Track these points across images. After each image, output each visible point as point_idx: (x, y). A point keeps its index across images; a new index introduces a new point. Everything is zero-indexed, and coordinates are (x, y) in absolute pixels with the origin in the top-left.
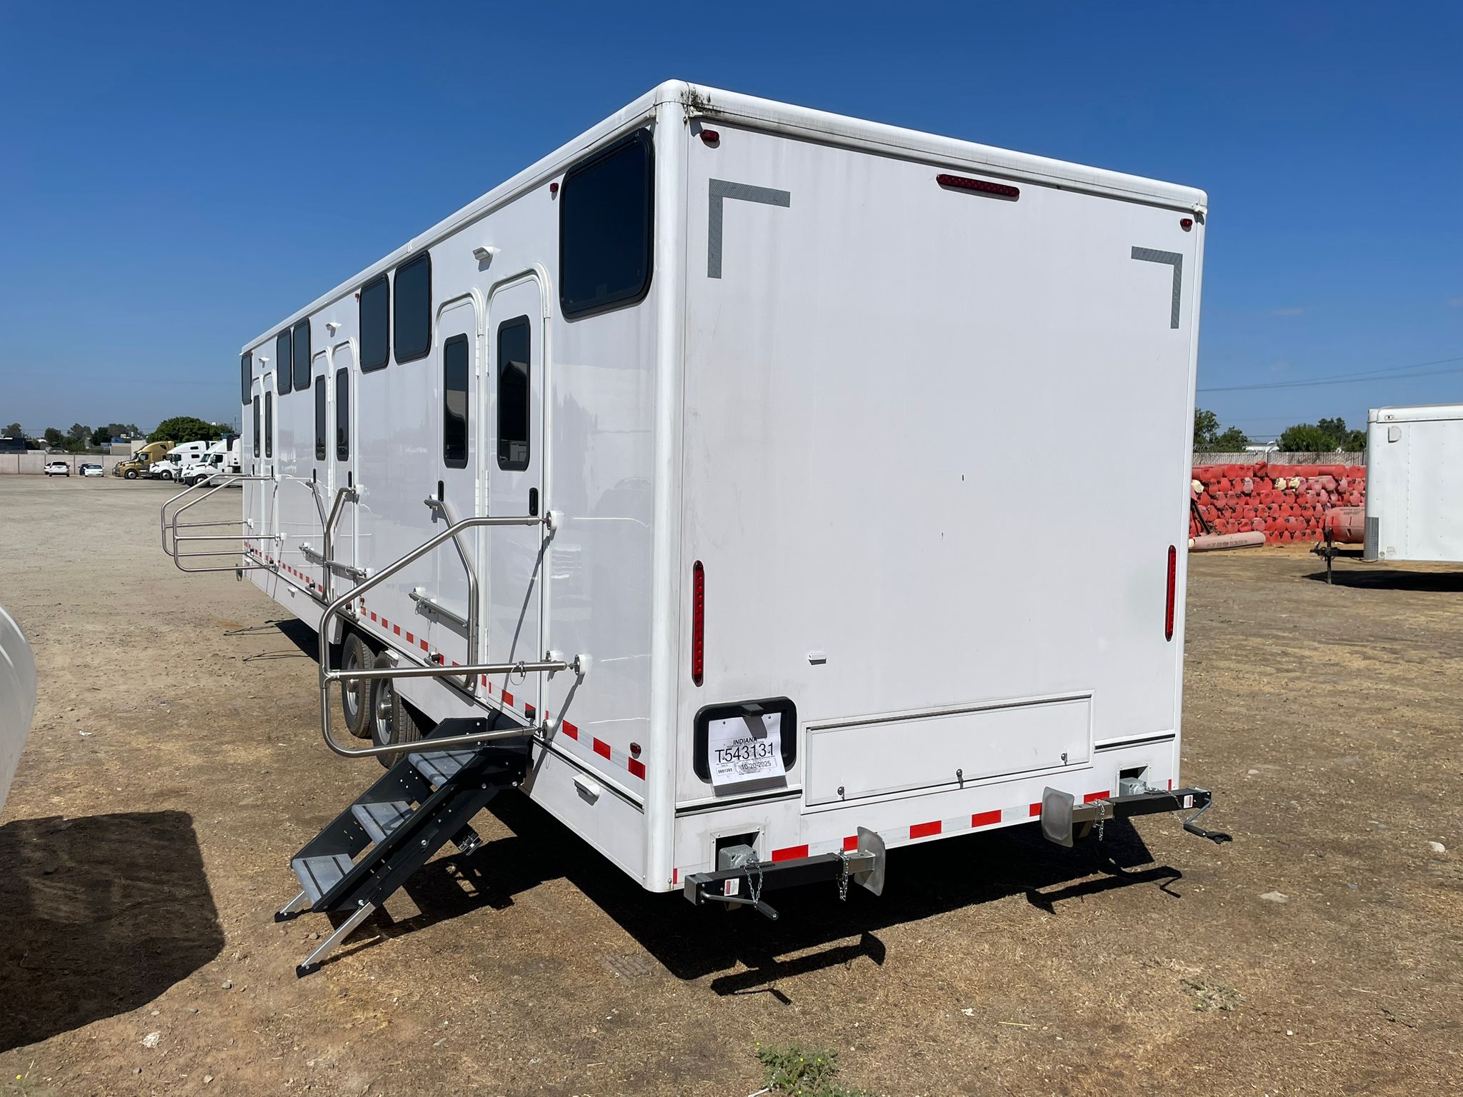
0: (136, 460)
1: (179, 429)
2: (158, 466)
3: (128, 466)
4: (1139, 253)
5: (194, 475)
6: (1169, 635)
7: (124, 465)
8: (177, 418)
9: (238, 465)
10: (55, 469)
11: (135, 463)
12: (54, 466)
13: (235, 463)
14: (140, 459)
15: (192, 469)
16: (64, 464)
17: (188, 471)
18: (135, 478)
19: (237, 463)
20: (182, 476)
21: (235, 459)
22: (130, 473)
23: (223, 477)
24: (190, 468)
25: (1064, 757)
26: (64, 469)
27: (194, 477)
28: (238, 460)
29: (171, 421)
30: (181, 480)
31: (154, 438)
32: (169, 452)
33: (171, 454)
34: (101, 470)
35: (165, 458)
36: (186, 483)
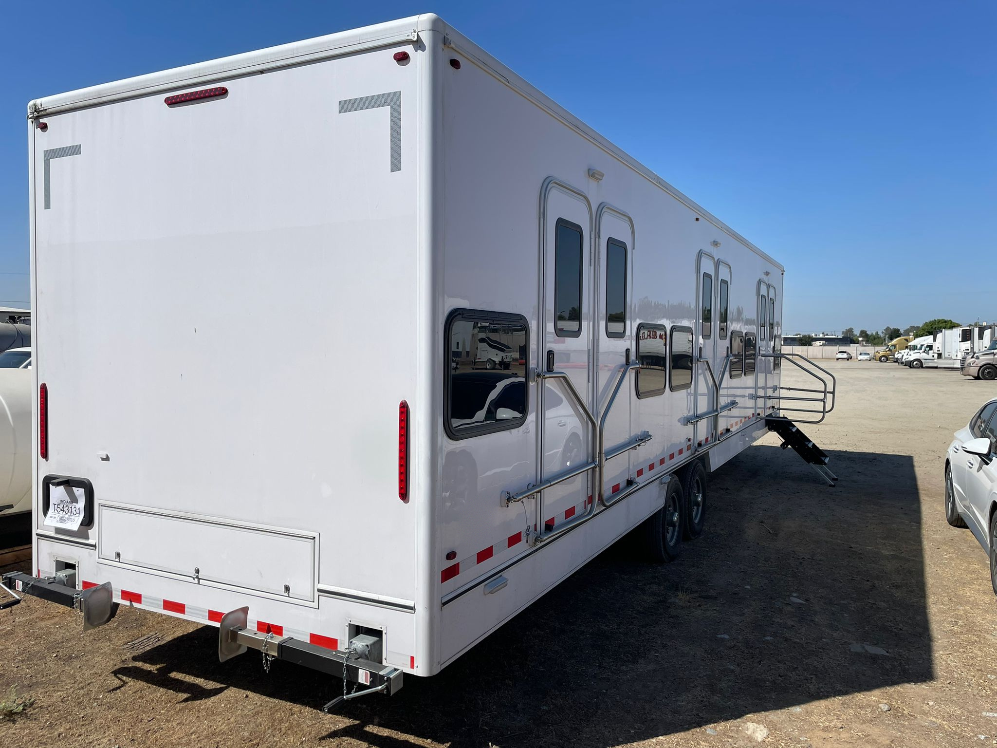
0: (887, 350)
1: (936, 328)
2: (901, 353)
3: (881, 354)
4: (346, 106)
5: (912, 360)
6: (404, 494)
7: (879, 353)
8: (935, 320)
9: (940, 352)
10: (840, 356)
11: (886, 351)
12: (839, 354)
13: (938, 351)
14: (889, 349)
15: (910, 355)
16: (845, 352)
17: (907, 356)
18: (886, 362)
19: (939, 351)
20: (903, 360)
21: (938, 348)
22: (883, 358)
23: (933, 361)
24: (909, 354)
25: (287, 589)
26: (845, 356)
27: (911, 361)
28: (940, 349)
29: (930, 322)
30: (902, 363)
31: (917, 335)
32: (909, 344)
33: (910, 345)
34: (869, 356)
35: (907, 347)
36: (905, 365)
